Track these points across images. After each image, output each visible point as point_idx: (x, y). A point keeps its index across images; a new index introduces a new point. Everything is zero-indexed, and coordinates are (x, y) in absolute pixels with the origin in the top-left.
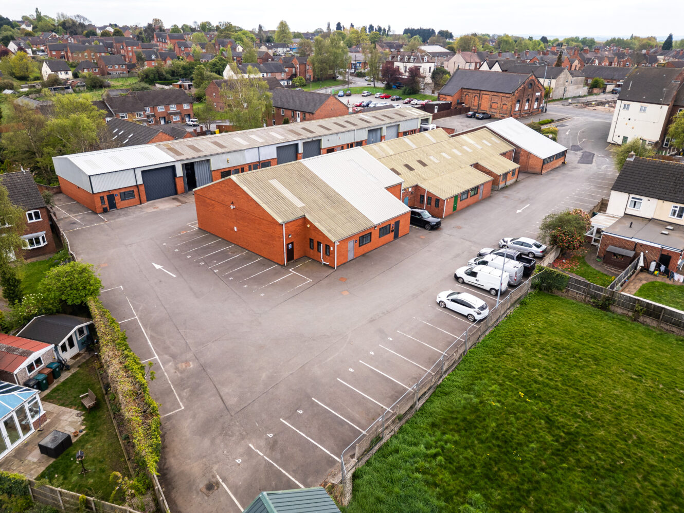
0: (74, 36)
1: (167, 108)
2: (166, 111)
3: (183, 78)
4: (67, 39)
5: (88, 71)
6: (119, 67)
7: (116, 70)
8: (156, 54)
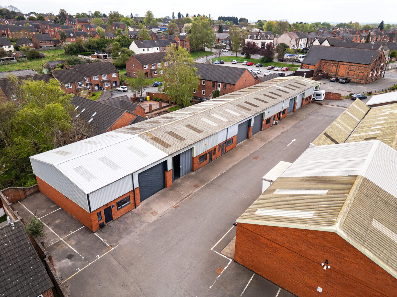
0: (9, 20)
1: (100, 78)
2: (99, 80)
3: (97, 50)
4: (4, 21)
5: (26, 45)
6: (48, 42)
7: (46, 44)
8: (73, 33)
